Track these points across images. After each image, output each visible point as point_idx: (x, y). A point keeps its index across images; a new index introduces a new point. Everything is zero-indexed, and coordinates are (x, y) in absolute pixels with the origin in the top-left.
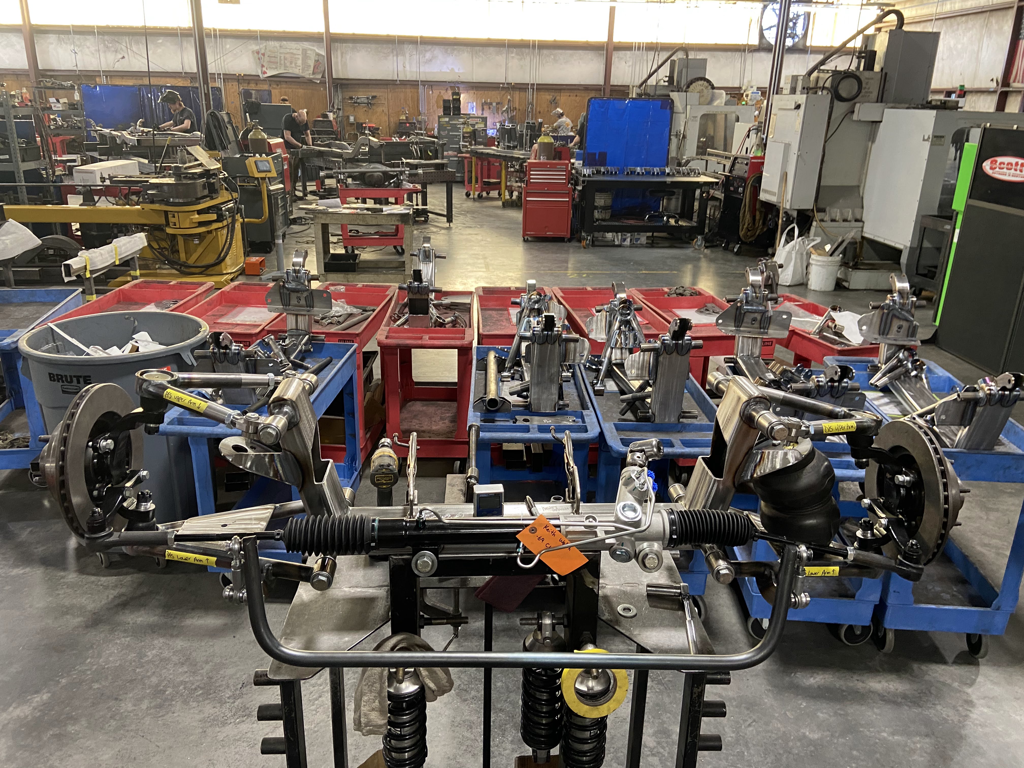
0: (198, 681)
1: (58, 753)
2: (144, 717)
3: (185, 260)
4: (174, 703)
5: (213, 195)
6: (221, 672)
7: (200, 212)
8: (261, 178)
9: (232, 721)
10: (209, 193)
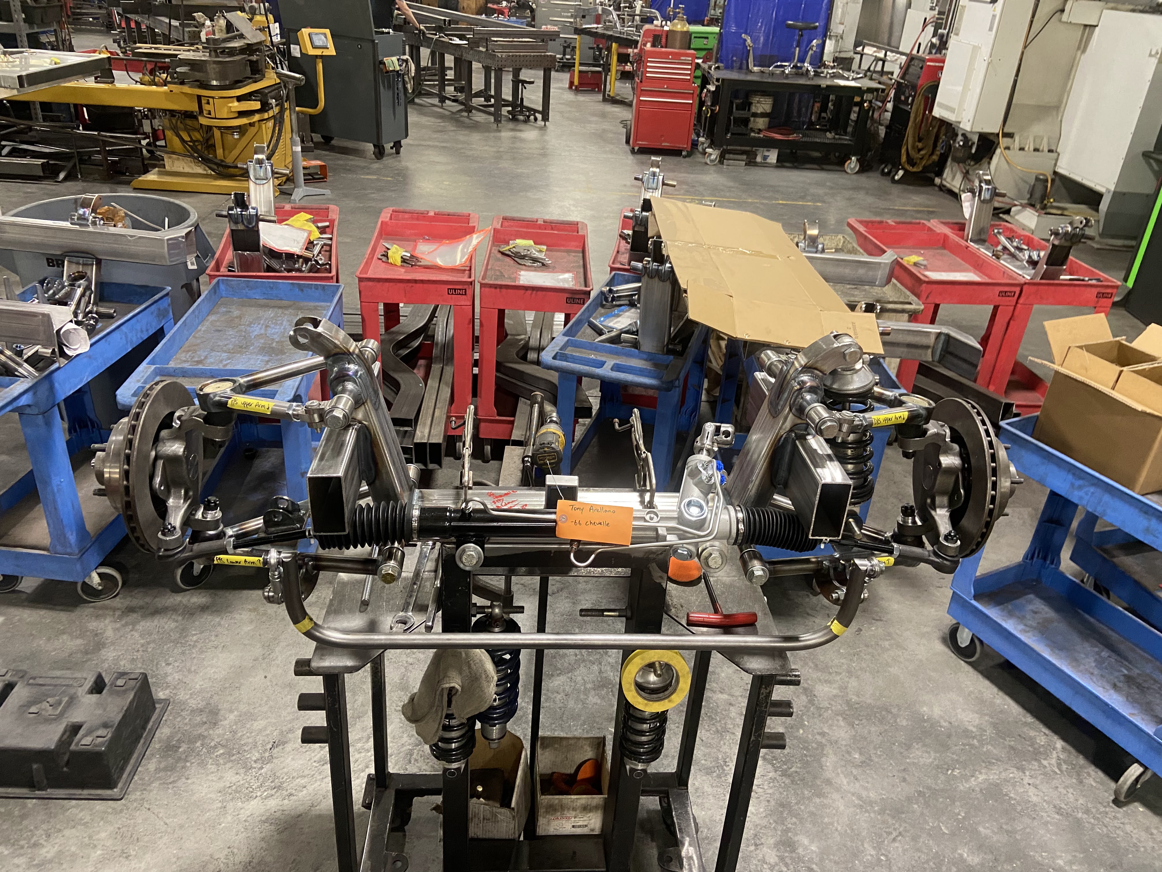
0: (219, 736)
1: (44, 826)
2: (152, 783)
3: (222, 158)
4: (188, 764)
5: (257, 76)
6: (248, 726)
7: (239, 99)
8: (317, 56)
9: (259, 794)
10: (252, 74)
